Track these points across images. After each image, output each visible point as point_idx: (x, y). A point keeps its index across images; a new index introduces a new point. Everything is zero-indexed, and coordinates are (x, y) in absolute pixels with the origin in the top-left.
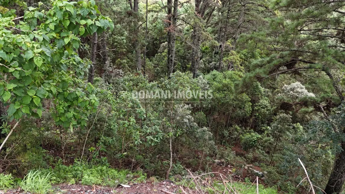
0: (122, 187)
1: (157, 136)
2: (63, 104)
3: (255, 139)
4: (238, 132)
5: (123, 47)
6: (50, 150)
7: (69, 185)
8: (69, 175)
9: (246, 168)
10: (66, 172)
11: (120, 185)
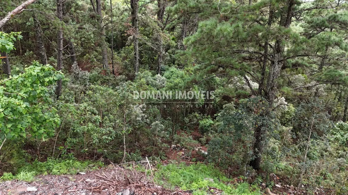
0: (80, 174)
1: (111, 135)
2: (36, 125)
3: (208, 125)
4: (196, 118)
5: (91, 42)
6: (28, 149)
7: (44, 175)
8: (44, 169)
9: (197, 149)
10: (41, 166)
11: (79, 173)
